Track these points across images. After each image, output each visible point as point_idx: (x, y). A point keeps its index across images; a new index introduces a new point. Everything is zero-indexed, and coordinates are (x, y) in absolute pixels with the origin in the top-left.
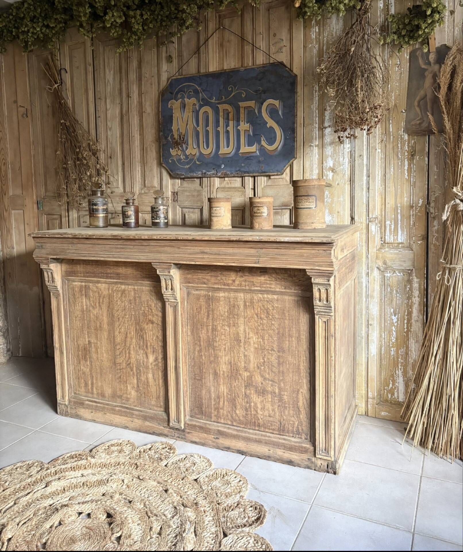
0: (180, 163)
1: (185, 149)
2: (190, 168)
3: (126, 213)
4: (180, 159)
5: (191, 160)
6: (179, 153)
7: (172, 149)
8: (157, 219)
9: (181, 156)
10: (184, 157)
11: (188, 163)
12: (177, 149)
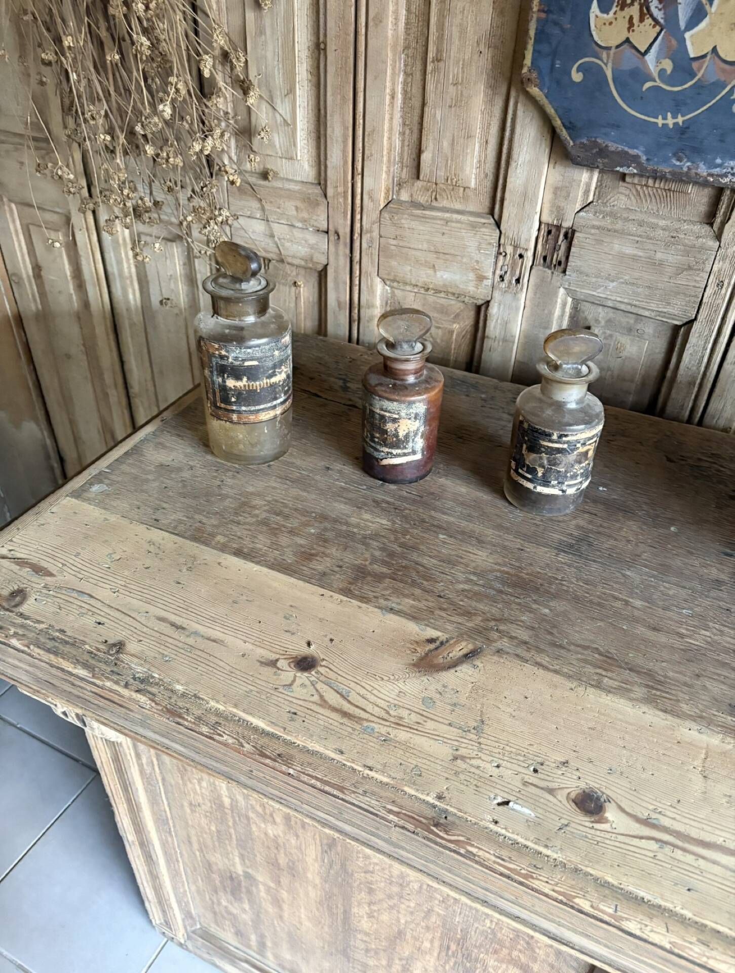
0: (635, 98)
1: (683, 16)
2: (682, 130)
3: (390, 427)
4: (640, 75)
5: (704, 90)
6: (644, 34)
7: (605, 9)
8: (546, 483)
9: (650, 58)
10: (668, 65)
11: (678, 104)
12: (635, 11)
